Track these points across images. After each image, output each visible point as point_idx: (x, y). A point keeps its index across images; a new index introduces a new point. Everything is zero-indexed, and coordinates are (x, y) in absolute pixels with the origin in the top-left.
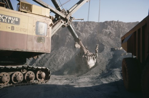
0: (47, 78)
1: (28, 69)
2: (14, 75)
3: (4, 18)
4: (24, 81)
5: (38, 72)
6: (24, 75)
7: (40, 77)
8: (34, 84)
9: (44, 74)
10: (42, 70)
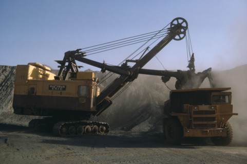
0: (107, 131)
1: (94, 124)
2: (86, 128)
3: (56, 87)
4: (92, 131)
5: (101, 127)
6: (92, 128)
7: (102, 130)
8: (98, 135)
9: (105, 128)
10: (104, 125)
